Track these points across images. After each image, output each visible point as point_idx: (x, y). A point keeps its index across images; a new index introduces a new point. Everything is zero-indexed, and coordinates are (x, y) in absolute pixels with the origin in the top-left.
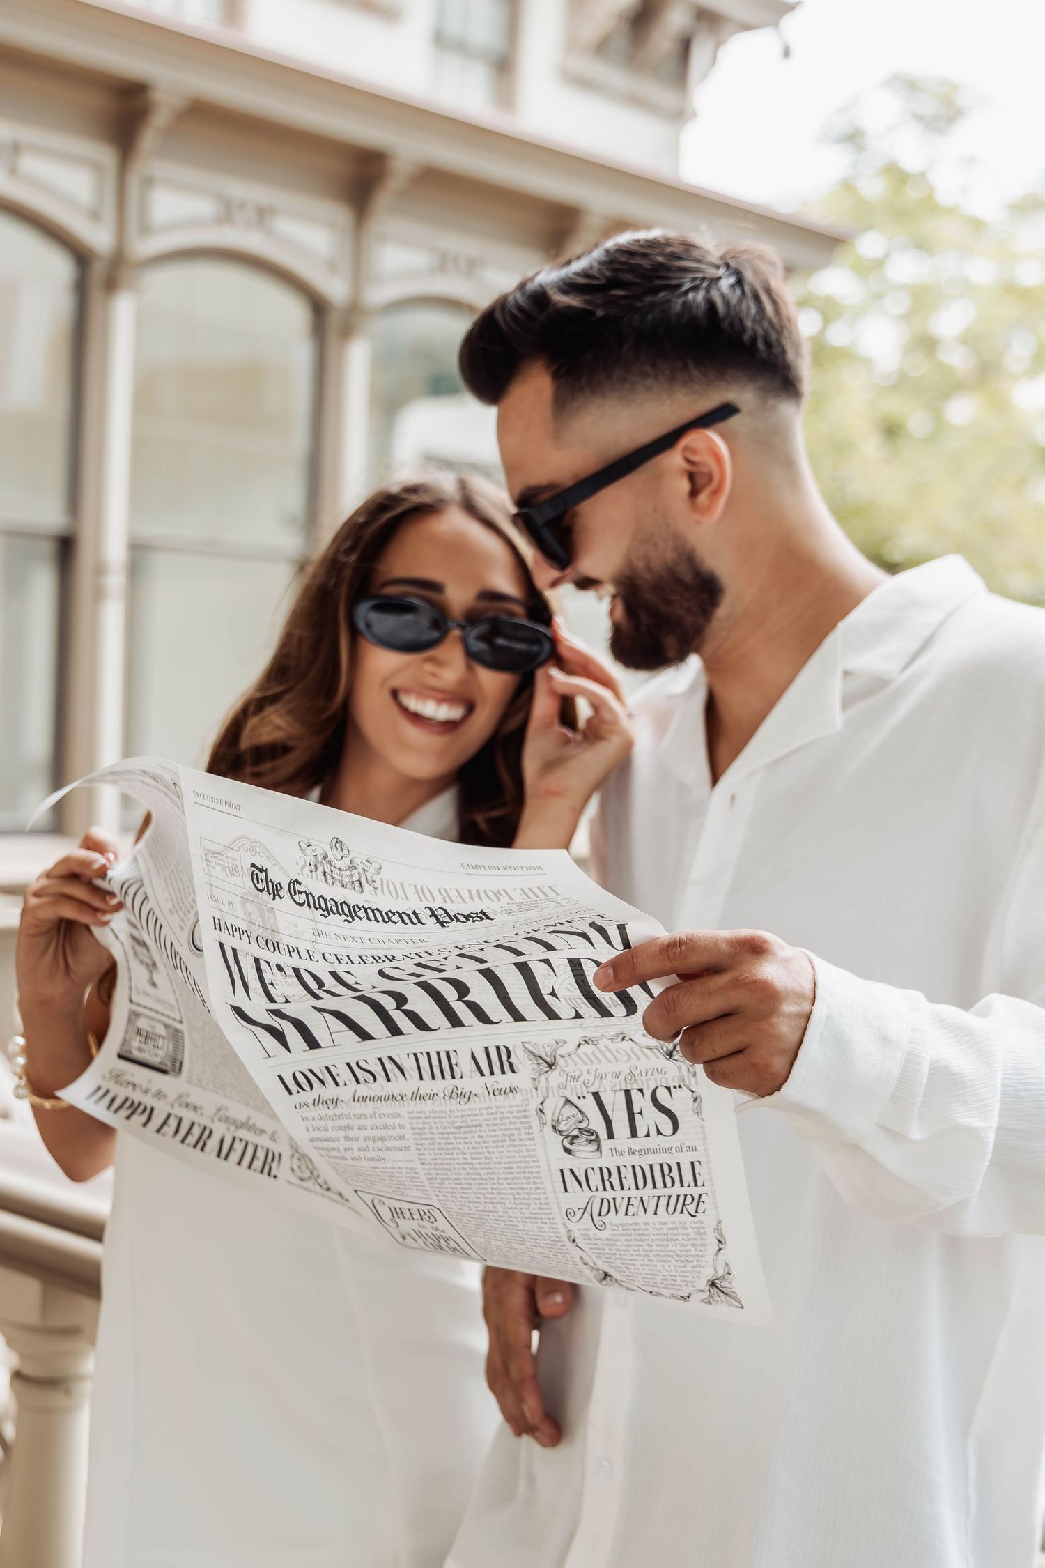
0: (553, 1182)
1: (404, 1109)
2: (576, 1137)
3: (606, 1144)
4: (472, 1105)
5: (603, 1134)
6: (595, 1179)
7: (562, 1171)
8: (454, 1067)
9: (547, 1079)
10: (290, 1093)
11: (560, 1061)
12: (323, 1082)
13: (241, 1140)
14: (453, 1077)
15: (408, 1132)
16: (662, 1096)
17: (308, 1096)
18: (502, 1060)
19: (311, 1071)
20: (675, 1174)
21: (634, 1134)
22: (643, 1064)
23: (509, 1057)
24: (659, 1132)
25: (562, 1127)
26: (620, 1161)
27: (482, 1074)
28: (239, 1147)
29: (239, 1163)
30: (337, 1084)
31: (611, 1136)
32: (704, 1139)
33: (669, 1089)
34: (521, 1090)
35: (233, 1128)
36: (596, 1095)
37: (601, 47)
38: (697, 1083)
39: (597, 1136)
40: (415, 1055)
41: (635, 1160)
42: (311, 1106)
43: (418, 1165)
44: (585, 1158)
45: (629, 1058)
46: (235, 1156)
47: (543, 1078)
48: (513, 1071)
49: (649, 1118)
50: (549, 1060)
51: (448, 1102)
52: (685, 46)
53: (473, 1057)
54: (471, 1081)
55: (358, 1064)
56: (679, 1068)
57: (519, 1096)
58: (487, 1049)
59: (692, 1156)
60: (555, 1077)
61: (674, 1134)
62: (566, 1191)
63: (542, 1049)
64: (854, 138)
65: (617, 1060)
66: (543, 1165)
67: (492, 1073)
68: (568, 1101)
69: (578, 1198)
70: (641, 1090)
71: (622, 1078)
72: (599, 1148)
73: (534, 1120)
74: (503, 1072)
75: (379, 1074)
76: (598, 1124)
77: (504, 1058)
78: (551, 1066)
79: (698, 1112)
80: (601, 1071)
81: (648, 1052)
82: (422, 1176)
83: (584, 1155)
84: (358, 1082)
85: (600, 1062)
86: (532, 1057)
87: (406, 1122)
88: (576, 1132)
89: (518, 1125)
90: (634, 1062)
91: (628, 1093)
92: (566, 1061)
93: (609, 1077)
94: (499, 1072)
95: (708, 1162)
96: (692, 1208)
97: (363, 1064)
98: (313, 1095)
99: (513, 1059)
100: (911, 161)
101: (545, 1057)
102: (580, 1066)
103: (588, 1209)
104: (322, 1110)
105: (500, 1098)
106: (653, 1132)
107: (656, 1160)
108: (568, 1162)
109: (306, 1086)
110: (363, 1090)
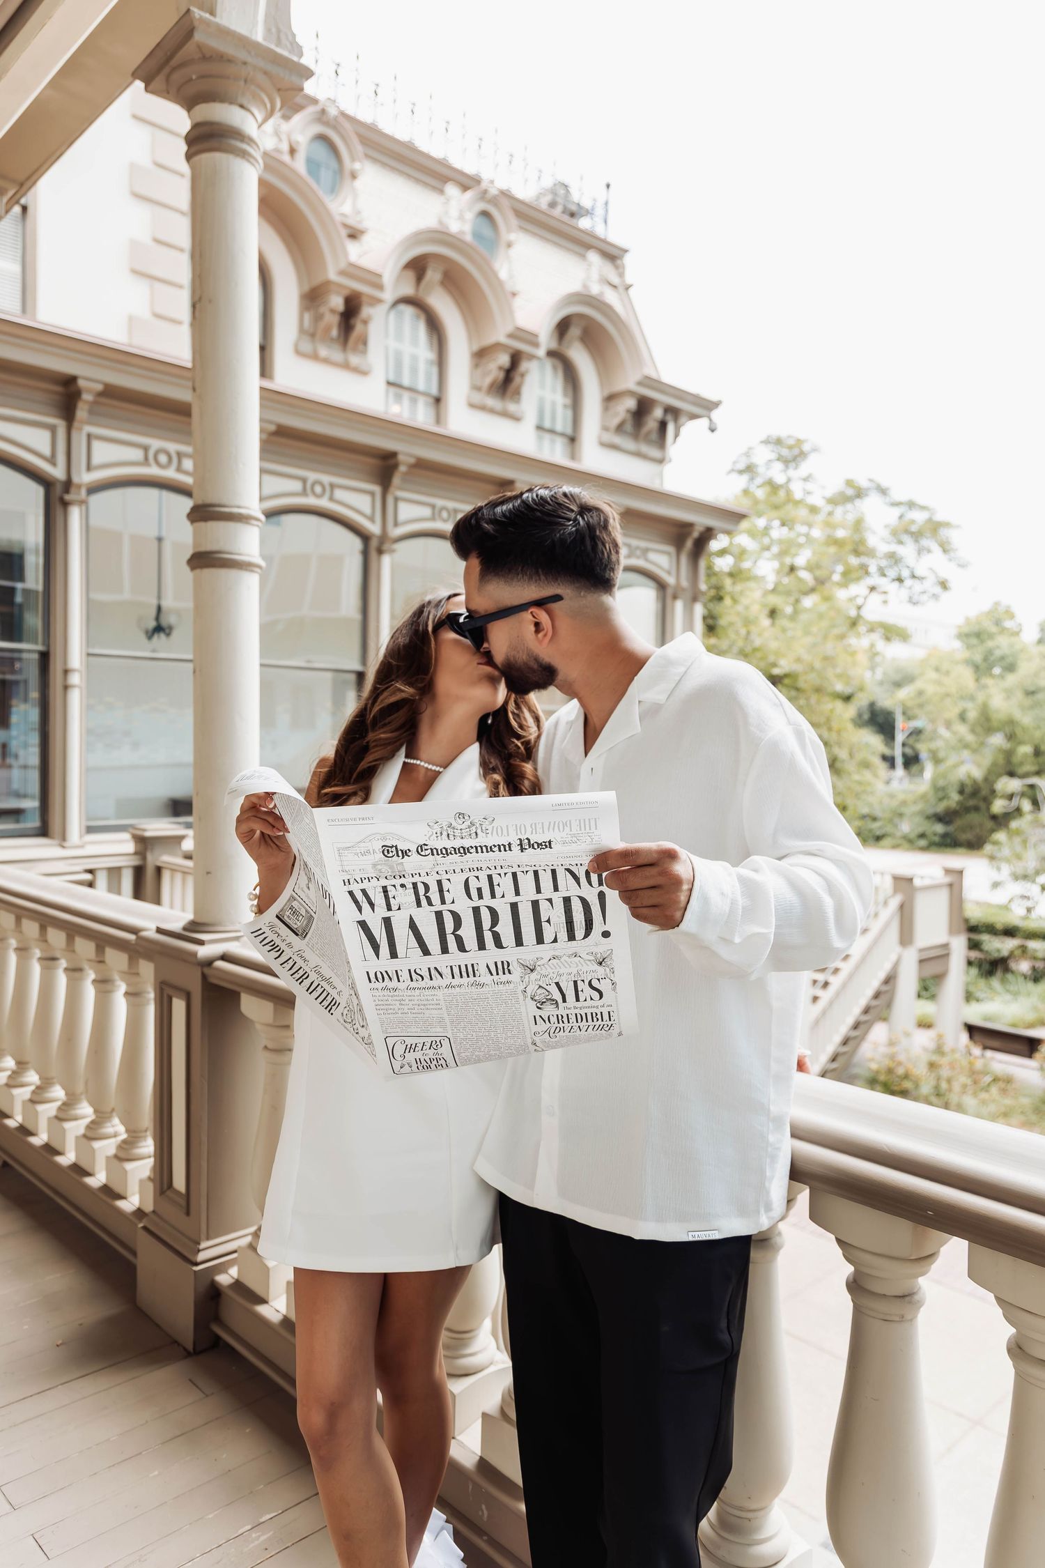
0: (529, 1021)
1: (439, 993)
2: (545, 1002)
3: (561, 1004)
4: (484, 989)
5: (560, 1000)
6: (553, 1019)
7: (535, 1016)
8: (476, 971)
9: (529, 977)
10: (370, 982)
11: (538, 968)
12: (391, 979)
13: (322, 987)
14: (474, 976)
15: (442, 1002)
16: (595, 983)
17: (380, 985)
18: (506, 968)
19: (386, 972)
20: (599, 1016)
21: (578, 1000)
22: (585, 968)
23: (508, 966)
24: (592, 999)
25: (536, 998)
26: (568, 1012)
27: (492, 975)
28: (319, 990)
29: (316, 999)
30: (399, 981)
31: (564, 1001)
32: (617, 1001)
33: (599, 980)
34: (514, 983)
35: (320, 979)
36: (557, 984)
37: (620, 428)
38: (614, 976)
39: (557, 1002)
40: (451, 967)
41: (578, 1011)
42: (380, 990)
43: (445, 1015)
44: (549, 1010)
45: (577, 966)
46: (315, 994)
47: (527, 976)
48: (510, 973)
49: (586, 992)
50: (531, 968)
51: (470, 988)
52: (663, 425)
53: (488, 966)
54: (484, 977)
55: (415, 971)
56: (605, 970)
57: (512, 986)
58: (496, 963)
59: (609, 1009)
60: (534, 976)
61: (600, 999)
62: (536, 1024)
63: (528, 962)
64: (750, 469)
65: (570, 967)
66: (524, 1014)
67: (498, 974)
68: (540, 987)
69: (542, 1026)
70: (583, 981)
71: (572, 975)
72: (557, 1007)
73: (521, 997)
74: (504, 973)
75: (426, 976)
76: (558, 996)
77: (506, 967)
78: (532, 970)
79: (614, 990)
80: (561, 972)
81: (588, 963)
82: (447, 1021)
83: (548, 1009)
84: (412, 980)
85: (560, 968)
86: (521, 966)
87: (441, 998)
88: (544, 1000)
89: (511, 998)
90: (580, 967)
91: (575, 982)
92: (541, 968)
93: (565, 975)
94: (502, 973)
95: (618, 1011)
96: (607, 1029)
97: (418, 971)
98: (384, 985)
99: (510, 968)
100: (780, 479)
101: (529, 966)
102: (549, 970)
103: (548, 1031)
104: (386, 992)
105: (501, 986)
106: (589, 999)
107: (589, 1011)
108: (539, 1012)
109: (380, 980)
110: (414, 984)
